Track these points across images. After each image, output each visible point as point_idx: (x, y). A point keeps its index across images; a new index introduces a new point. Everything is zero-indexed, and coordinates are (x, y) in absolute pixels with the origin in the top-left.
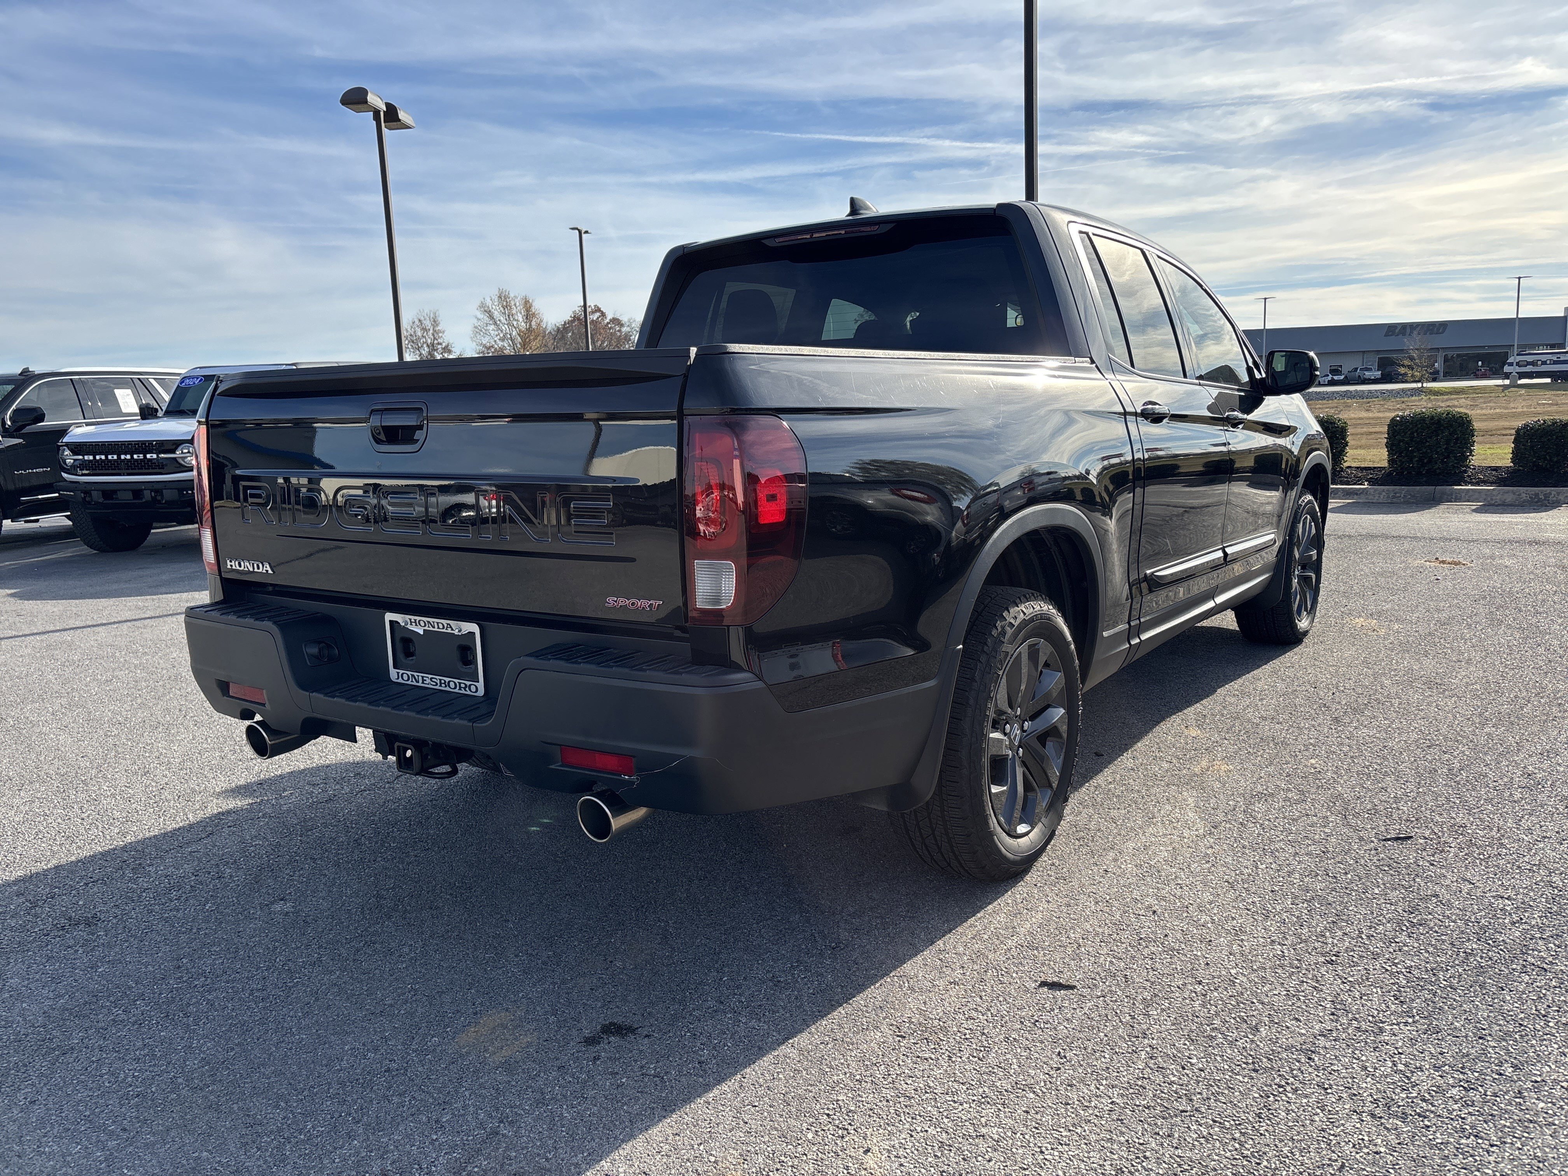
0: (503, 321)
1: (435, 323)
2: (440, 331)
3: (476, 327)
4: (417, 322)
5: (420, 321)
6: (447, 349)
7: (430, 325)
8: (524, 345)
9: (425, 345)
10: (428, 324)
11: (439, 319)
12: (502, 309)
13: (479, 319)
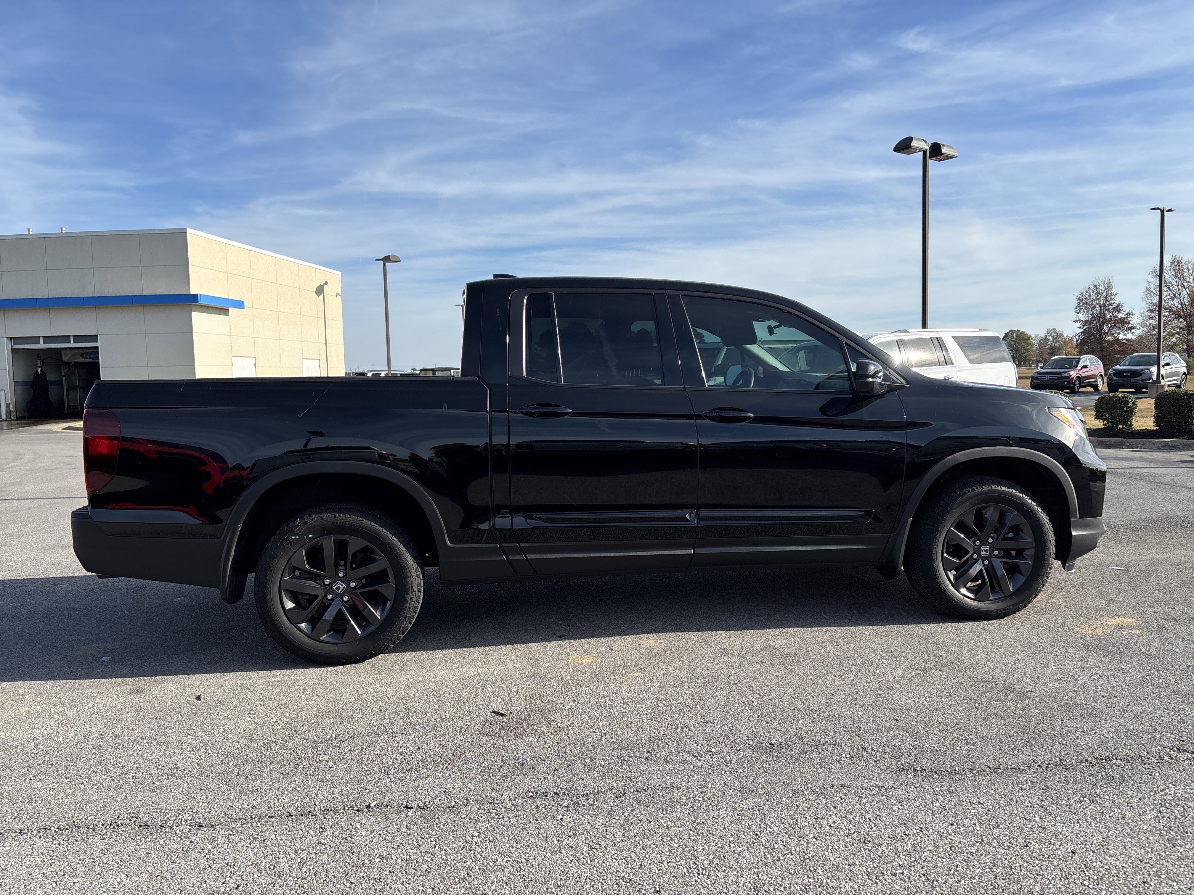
0: (1173, 282)
1: (1109, 287)
2: (1111, 295)
3: (1147, 289)
4: (1092, 287)
5: (1095, 286)
6: (1118, 309)
7: (1103, 289)
8: (1192, 303)
9: (1097, 306)
10: (1101, 288)
11: (1113, 284)
12: (1173, 273)
13: (1149, 283)
